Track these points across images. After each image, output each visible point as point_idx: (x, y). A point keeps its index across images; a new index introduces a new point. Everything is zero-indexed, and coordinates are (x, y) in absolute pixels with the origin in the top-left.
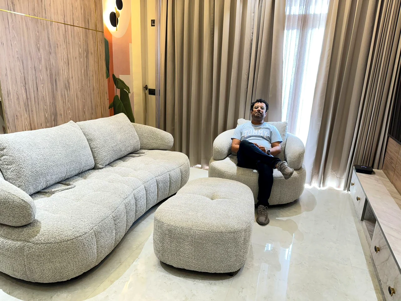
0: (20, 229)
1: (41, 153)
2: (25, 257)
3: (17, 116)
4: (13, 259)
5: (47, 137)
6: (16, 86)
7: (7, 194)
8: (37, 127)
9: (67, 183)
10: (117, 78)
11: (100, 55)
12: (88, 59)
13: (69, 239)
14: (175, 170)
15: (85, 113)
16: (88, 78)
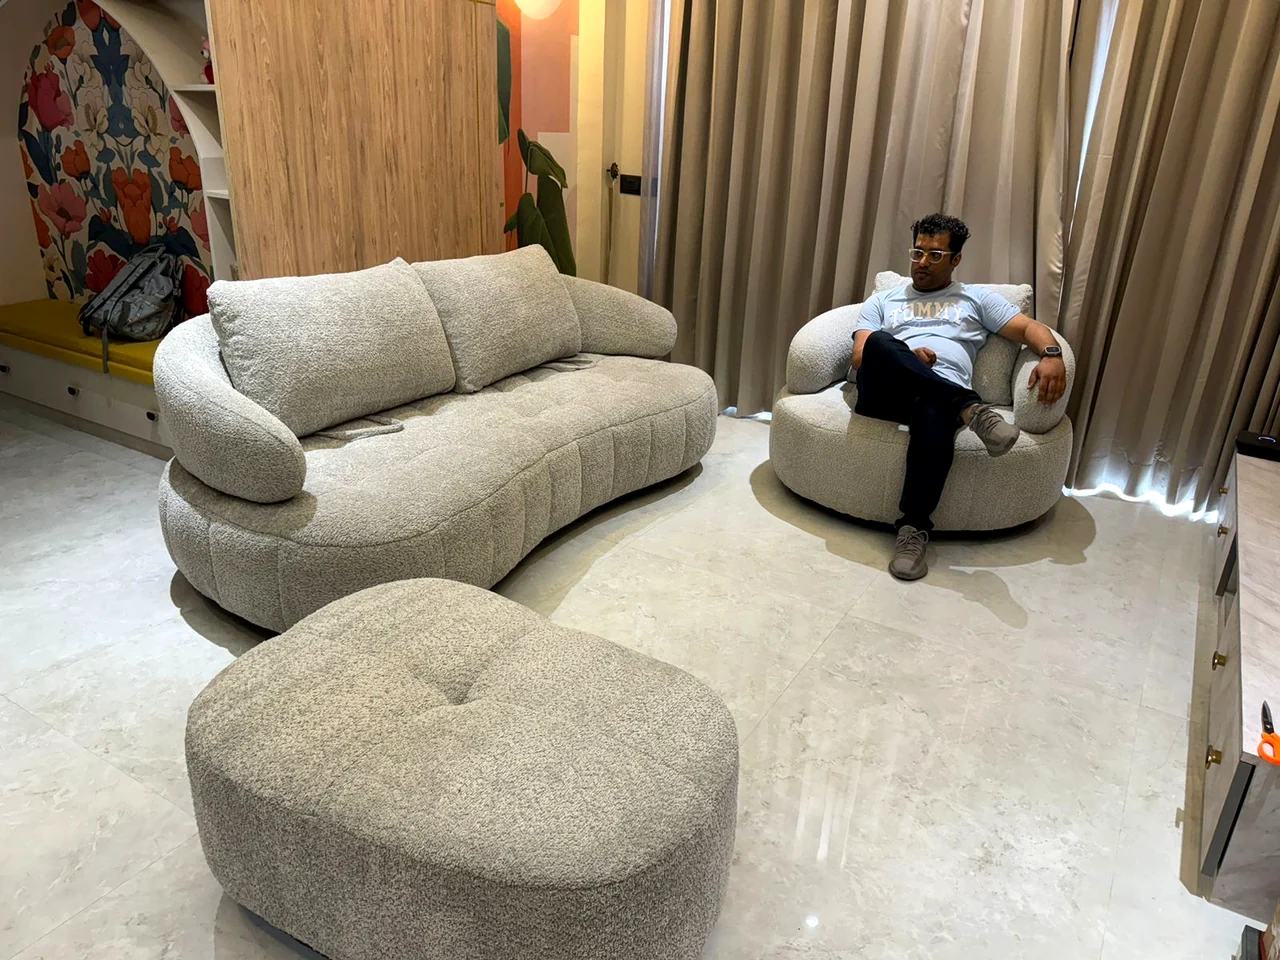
0: (270, 510)
1: (323, 336)
2: (279, 574)
3: (265, 239)
4: (254, 578)
5: (336, 294)
6: (263, 159)
7: (242, 420)
8: (312, 268)
9: (385, 419)
10: (530, 142)
11: (484, 74)
12: (450, 85)
13: (381, 540)
14: (669, 414)
15: (436, 240)
16: (448, 141)
